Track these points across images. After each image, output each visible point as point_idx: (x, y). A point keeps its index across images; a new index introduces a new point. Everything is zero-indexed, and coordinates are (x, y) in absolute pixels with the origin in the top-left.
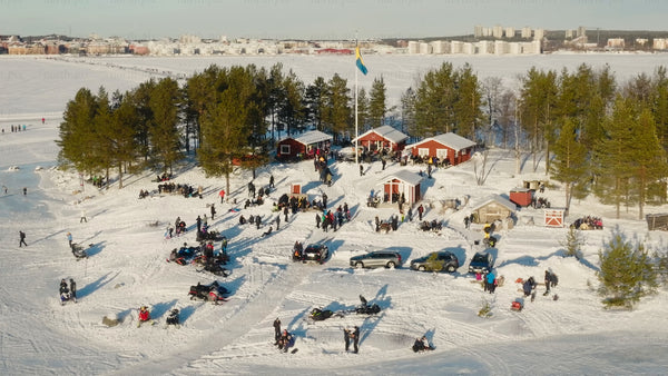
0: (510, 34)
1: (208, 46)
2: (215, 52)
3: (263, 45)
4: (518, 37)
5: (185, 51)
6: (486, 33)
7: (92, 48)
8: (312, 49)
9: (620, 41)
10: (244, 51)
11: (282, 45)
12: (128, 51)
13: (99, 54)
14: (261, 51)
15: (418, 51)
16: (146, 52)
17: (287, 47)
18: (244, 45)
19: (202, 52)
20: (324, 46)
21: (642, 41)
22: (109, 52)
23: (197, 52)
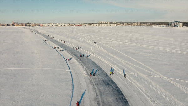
0: (104, 23)
1: (54, 25)
2: (56, 26)
3: (65, 24)
4: (103, 23)
5: (50, 25)
6: (100, 22)
7: (32, 25)
8: (74, 25)
9: (126, 24)
10: (61, 25)
11: (68, 24)
12: (39, 25)
13: (33, 26)
14: (65, 25)
15: (94, 25)
16: (43, 26)
17: (69, 25)
18: (61, 24)
19: (53, 26)
20: (76, 25)
21: (130, 24)
22: (35, 26)
23: (52, 26)
